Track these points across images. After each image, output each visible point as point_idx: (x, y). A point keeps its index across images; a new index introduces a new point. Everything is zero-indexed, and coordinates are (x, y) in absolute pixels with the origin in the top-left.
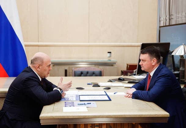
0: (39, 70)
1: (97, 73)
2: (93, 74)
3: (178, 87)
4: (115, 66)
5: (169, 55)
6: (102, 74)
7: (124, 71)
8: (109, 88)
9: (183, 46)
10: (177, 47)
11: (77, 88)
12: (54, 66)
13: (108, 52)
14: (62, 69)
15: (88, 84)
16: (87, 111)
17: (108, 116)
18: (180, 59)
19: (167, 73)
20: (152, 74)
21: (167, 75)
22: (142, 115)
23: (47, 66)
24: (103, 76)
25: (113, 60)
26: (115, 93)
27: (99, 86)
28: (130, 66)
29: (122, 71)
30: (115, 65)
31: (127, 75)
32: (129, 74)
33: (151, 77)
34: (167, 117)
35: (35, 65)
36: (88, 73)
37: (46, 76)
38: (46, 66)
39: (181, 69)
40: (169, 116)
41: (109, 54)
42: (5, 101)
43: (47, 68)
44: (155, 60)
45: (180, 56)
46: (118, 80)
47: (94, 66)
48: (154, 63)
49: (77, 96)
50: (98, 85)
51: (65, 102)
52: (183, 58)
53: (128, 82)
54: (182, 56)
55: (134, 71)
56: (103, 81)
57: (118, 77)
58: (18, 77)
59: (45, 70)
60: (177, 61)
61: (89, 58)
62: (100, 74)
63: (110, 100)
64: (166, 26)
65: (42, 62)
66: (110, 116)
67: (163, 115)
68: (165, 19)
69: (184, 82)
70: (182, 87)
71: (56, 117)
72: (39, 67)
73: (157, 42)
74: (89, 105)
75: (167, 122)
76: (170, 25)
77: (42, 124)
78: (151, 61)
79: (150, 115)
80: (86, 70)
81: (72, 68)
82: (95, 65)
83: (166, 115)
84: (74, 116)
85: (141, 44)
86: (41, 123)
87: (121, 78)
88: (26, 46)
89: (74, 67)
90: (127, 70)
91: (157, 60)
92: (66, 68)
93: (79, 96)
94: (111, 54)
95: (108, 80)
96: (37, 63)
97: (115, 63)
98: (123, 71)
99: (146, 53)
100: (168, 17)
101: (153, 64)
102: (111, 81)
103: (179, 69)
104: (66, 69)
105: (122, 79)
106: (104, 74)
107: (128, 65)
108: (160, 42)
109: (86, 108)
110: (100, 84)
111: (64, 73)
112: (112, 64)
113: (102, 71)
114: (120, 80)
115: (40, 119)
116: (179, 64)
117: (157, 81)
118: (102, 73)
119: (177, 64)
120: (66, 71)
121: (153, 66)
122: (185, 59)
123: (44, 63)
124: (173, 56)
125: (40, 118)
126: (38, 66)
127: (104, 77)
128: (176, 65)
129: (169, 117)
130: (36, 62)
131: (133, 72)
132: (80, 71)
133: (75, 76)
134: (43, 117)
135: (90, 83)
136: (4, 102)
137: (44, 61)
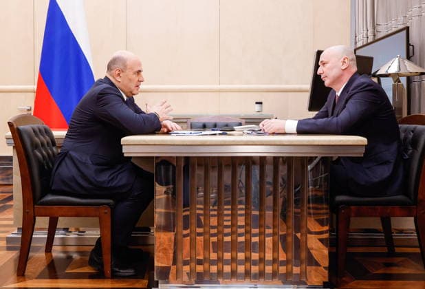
0: (120, 80)
13: (257, 103)
18: (393, 85)
23: (134, 73)
34: (363, 145)
35: (112, 72)
36: (215, 125)
37: (134, 92)
40: (366, 143)
41: (257, 107)
52: (400, 82)
54: (397, 80)
59: (131, 80)
64: (368, 44)
65: (125, 66)
67: (353, 141)
68: (365, 36)
71: (151, 141)
72: (119, 74)
75: (362, 156)
76: (375, 41)
77: (125, 155)
83: (361, 141)
86: (123, 151)
94: (262, 107)
96: (117, 67)
100: (370, 30)
113: (243, 123)
115: (121, 146)
123: (128, 67)
126: (117, 72)
129: (365, 145)
130: (113, 67)
132: (200, 123)
134: (127, 141)
137: (128, 63)
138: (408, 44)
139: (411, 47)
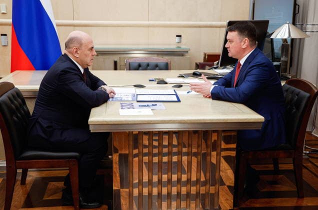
0: (77, 56)
1: (162, 65)
2: (156, 67)
3: (277, 83)
4: (187, 56)
5: (266, 39)
6: (169, 68)
7: (200, 63)
8: (180, 86)
9: (287, 25)
10: (278, 27)
11: (135, 86)
12: (97, 55)
13: (177, 36)
14: (110, 60)
15: (150, 81)
16: (153, 114)
17: (181, 120)
18: (282, 44)
19: (264, 61)
20: (242, 62)
21: (264, 65)
22: (228, 120)
23: (89, 50)
24: (171, 69)
25: (184, 47)
26: (188, 93)
27: (167, 83)
28: (209, 55)
29: (196, 64)
30: (186, 54)
31: (204, 69)
32: (207, 67)
33: (241, 67)
34: (261, 122)
35: (70, 50)
36: (148, 65)
37: (89, 64)
38: (86, 50)
39: (283, 59)
41: (177, 39)
42: (36, 102)
43: (88, 52)
44: (246, 41)
45: (282, 39)
46: (192, 75)
47: (156, 55)
48: (245, 45)
49: (133, 95)
50: (165, 82)
51: (121, 104)
52: (287, 42)
53: (207, 78)
54: (285, 40)
55: (215, 63)
56: (171, 77)
57: (192, 71)
58: (50, 69)
59: (86, 55)
60: (277, 48)
61: (148, 45)
62: (167, 67)
63: (179, 101)
65: (81, 44)
66: (184, 120)
67: (255, 119)
69: (286, 77)
70: (283, 83)
71: (111, 121)
72: (76, 52)
73: (250, 20)
74: (154, 107)
75: (260, 129)
78: (241, 42)
79: (239, 119)
80: (146, 61)
81: (125, 58)
82: (158, 54)
83: (260, 119)
84: (135, 121)
85: (228, 21)
87: (197, 73)
88: (58, 25)
89: (127, 57)
90: (204, 61)
91: (250, 41)
92: (116, 58)
93: (137, 95)
94: (181, 39)
95: (178, 75)
96: (74, 46)
97: (187, 52)
98: (198, 64)
99: (234, 31)
101: (243, 47)
102: (182, 77)
103: (280, 59)
104: (116, 60)
105: (199, 74)
106: (172, 68)
107: (205, 54)
108: (253, 19)
109: (152, 111)
110: (167, 80)
111: (112, 65)
112: (183, 53)
113: (169, 62)
114: (195, 75)
115: (89, 125)
116: (280, 52)
117: (249, 74)
118: (169, 65)
119: (277, 53)
120: (115, 63)
121: (244, 49)
122: (288, 45)
123: (84, 45)
124: (272, 39)
125: (89, 123)
126: (75, 50)
127: (172, 71)
128: (275, 54)
129: (263, 122)
131: (213, 65)
132: (136, 63)
133: (130, 69)
134: (92, 121)
135: (153, 79)
136: (35, 104)
137: (83, 42)
138: (295, 4)
139: (297, 6)
